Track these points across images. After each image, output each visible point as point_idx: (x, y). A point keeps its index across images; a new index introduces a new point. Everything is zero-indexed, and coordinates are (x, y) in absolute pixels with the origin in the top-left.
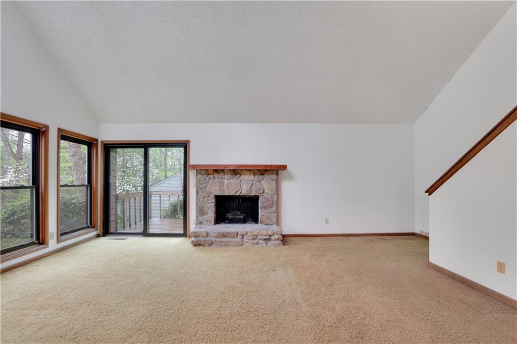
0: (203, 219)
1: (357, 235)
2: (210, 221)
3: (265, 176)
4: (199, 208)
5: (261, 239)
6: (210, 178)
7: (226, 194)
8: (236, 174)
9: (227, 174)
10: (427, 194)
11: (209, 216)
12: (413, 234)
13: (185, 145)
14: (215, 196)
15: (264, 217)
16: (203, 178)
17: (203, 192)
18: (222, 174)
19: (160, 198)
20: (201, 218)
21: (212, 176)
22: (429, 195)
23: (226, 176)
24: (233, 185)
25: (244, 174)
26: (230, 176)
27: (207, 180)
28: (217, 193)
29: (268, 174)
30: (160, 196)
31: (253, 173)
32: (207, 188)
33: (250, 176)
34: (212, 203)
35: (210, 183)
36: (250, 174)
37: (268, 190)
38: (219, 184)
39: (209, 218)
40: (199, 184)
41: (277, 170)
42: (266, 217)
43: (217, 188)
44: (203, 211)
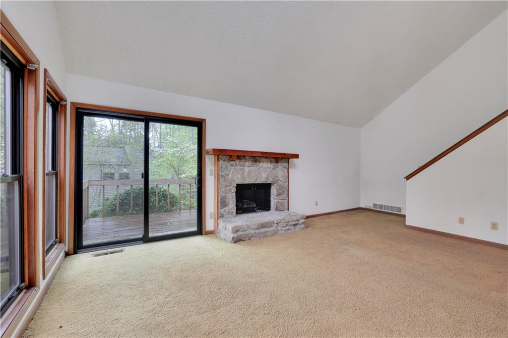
0: (225, 211)
1: (333, 213)
2: (232, 212)
3: (279, 164)
4: (221, 199)
5: (291, 225)
6: (232, 165)
7: (247, 182)
8: (256, 162)
9: (249, 161)
10: (406, 179)
11: (230, 208)
12: (359, 208)
13: (199, 124)
14: (237, 184)
15: (278, 204)
16: (225, 165)
17: (225, 180)
18: (244, 160)
19: (104, 189)
20: (222, 211)
21: (233, 163)
22: (407, 180)
23: (247, 164)
24: (254, 173)
25: (263, 162)
26: (251, 163)
27: (229, 167)
28: (239, 181)
29: (282, 162)
30: (104, 186)
31: (270, 161)
32: (229, 175)
33: (267, 164)
34: (233, 192)
35: (232, 170)
36: (268, 162)
37: (282, 177)
38: (241, 172)
39: (231, 209)
40: (221, 171)
41: (288, 159)
42: (280, 204)
43: (239, 176)
44: (224, 202)
